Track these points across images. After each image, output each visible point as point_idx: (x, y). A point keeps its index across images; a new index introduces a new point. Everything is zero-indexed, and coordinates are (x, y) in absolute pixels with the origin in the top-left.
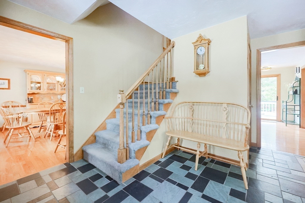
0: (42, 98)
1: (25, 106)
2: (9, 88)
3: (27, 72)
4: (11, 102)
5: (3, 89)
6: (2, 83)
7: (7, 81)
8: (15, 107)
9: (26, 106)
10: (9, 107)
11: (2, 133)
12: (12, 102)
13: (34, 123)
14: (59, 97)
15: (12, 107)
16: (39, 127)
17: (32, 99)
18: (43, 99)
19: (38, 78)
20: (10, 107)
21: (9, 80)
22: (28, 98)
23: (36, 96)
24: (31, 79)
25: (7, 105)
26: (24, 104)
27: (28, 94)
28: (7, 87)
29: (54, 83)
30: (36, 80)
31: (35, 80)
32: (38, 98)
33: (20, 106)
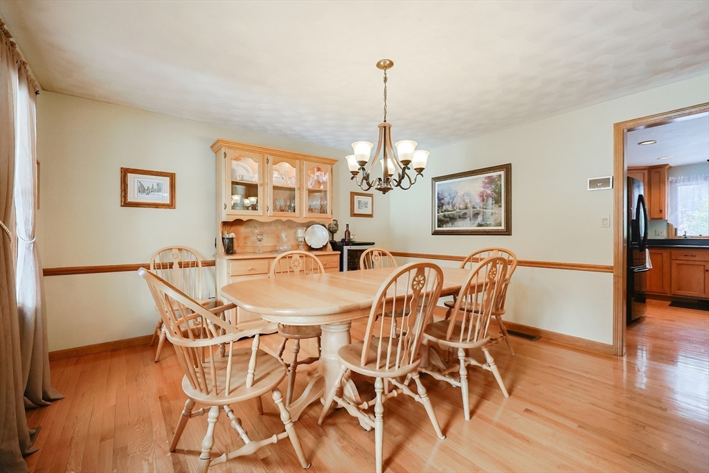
0: (259, 237)
1: (213, 264)
2: (171, 205)
3: (223, 150)
4: (177, 251)
5: (156, 206)
6: (155, 187)
7: (168, 179)
8: (187, 265)
9: (217, 263)
10: (171, 266)
11: (157, 362)
12: (180, 250)
13: (241, 322)
14: (300, 232)
15: (180, 265)
16: (254, 336)
17: (233, 242)
18: (260, 241)
19: (247, 170)
20: (176, 266)
21: (172, 177)
22: (223, 239)
23: (243, 230)
24: (233, 171)
25: (167, 261)
26: (210, 258)
27: (225, 224)
28: (168, 202)
29: (290, 186)
30: (245, 178)
31: (242, 176)
32: (246, 238)
33: (200, 264)
